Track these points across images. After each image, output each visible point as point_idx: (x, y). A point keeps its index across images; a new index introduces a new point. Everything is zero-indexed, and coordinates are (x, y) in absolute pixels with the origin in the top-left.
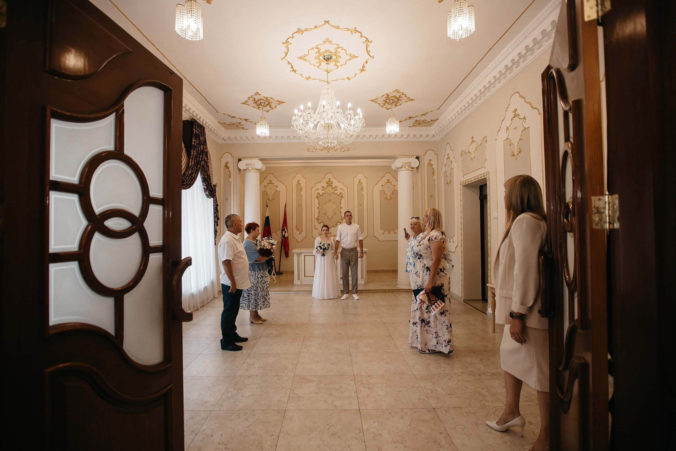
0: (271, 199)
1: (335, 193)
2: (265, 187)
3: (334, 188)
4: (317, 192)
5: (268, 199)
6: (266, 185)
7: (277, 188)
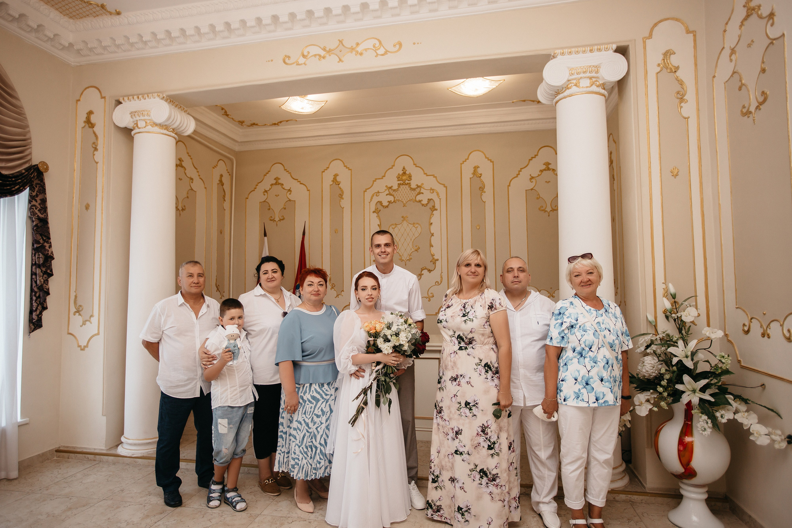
0: (277, 219)
1: (417, 199)
2: (266, 193)
3: (414, 190)
4: (376, 199)
5: (271, 220)
6: (267, 190)
7: (290, 194)
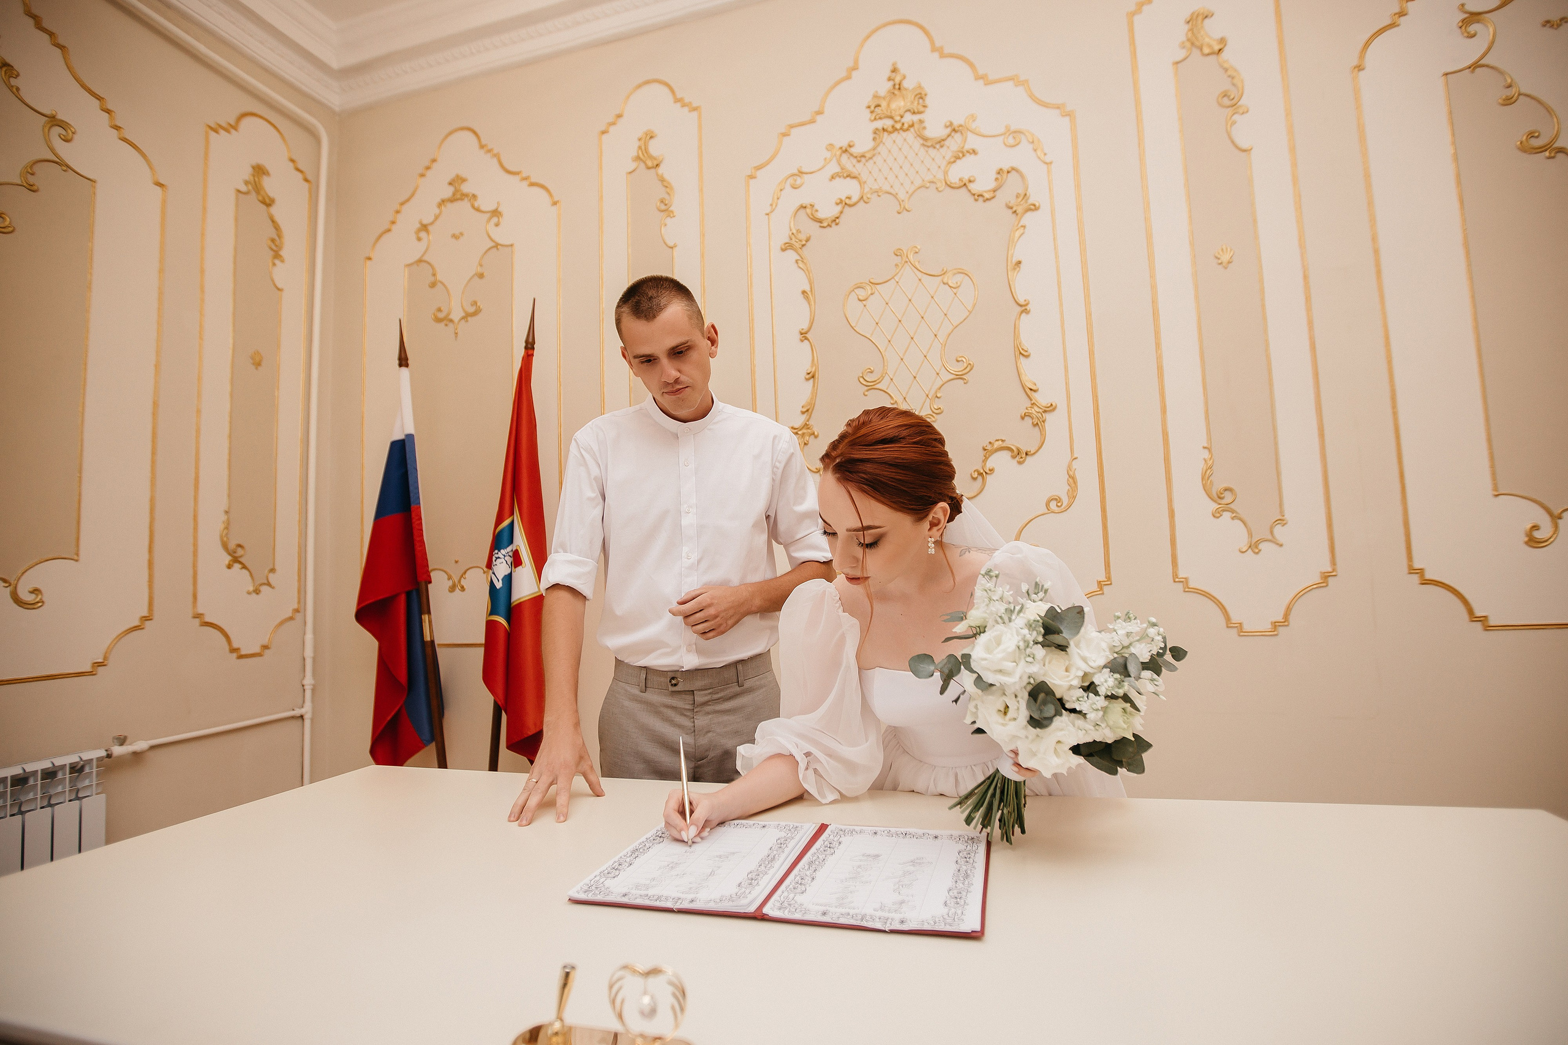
0: (456, 315)
1: (954, 179)
2: (423, 234)
3: (941, 142)
4: (792, 200)
5: (438, 320)
6: (425, 222)
7: (497, 225)
